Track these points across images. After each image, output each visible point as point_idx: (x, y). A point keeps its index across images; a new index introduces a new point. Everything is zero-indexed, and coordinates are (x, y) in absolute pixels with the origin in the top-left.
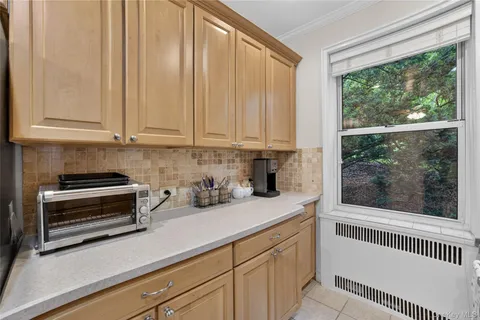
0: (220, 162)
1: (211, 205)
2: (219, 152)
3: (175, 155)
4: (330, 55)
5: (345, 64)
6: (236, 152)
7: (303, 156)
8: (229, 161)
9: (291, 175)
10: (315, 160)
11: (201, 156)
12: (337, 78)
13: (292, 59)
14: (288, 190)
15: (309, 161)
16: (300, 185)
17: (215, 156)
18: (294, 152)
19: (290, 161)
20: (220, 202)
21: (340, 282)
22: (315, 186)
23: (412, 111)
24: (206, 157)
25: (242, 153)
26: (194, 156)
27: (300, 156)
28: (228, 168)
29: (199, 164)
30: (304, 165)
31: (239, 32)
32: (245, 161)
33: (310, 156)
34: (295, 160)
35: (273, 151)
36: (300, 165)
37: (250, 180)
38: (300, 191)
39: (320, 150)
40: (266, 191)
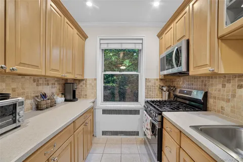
0: (48, 85)
1: (47, 108)
2: (48, 78)
3: (23, 80)
4: (100, 39)
5: (106, 45)
6: (56, 79)
7: (88, 81)
8: (52, 84)
9: (81, 91)
10: (93, 84)
11: (38, 81)
12: (102, 50)
13: (84, 36)
14: (80, 98)
15: (91, 84)
16: (86, 95)
17: (46, 81)
18: (83, 80)
19: (81, 84)
20: (51, 106)
21: (104, 133)
22: (93, 95)
23: (122, 66)
24: (41, 82)
25: (59, 79)
26: (34, 81)
27: (86, 82)
28: (52, 88)
29: (37, 85)
30: (88, 86)
31: (66, 18)
32: (59, 84)
33: (91, 82)
34: (83, 84)
35: (72, 79)
36: (86, 86)
37: (62, 94)
38: (86, 98)
39: (96, 79)
40: (72, 99)
